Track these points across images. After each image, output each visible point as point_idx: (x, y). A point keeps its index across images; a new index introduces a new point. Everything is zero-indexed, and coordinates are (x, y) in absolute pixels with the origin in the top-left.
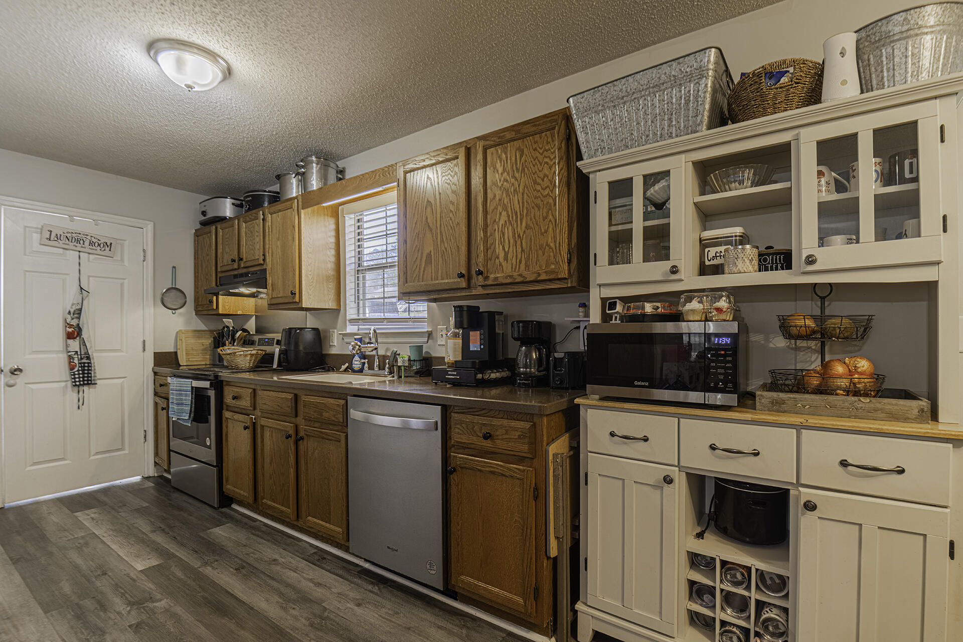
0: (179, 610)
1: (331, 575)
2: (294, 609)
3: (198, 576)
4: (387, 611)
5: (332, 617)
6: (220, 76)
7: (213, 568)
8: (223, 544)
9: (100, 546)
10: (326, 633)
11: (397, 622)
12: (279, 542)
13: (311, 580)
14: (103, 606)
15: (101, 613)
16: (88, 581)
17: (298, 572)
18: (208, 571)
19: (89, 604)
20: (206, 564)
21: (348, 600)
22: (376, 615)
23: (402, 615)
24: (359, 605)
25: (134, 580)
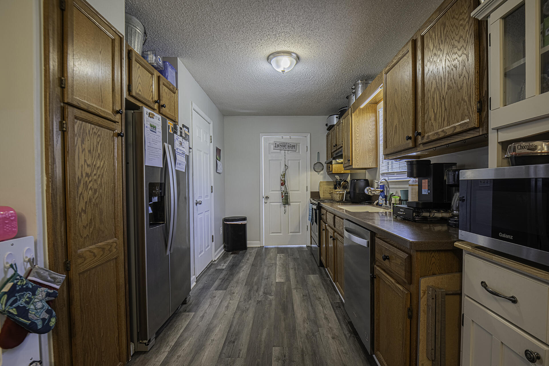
0: (274, 302)
1: (335, 316)
2: (307, 323)
3: (289, 291)
4: (343, 349)
5: (317, 336)
6: (295, 62)
7: (297, 291)
8: (308, 283)
9: (274, 268)
10: (308, 342)
11: (342, 358)
12: (328, 291)
13: (325, 315)
14: (257, 291)
15: (255, 292)
16: (262, 279)
17: (324, 308)
18: (294, 292)
19: (255, 287)
20: (296, 288)
21: (331, 333)
22: (336, 348)
23: (348, 356)
24: (333, 338)
25: (272, 285)
